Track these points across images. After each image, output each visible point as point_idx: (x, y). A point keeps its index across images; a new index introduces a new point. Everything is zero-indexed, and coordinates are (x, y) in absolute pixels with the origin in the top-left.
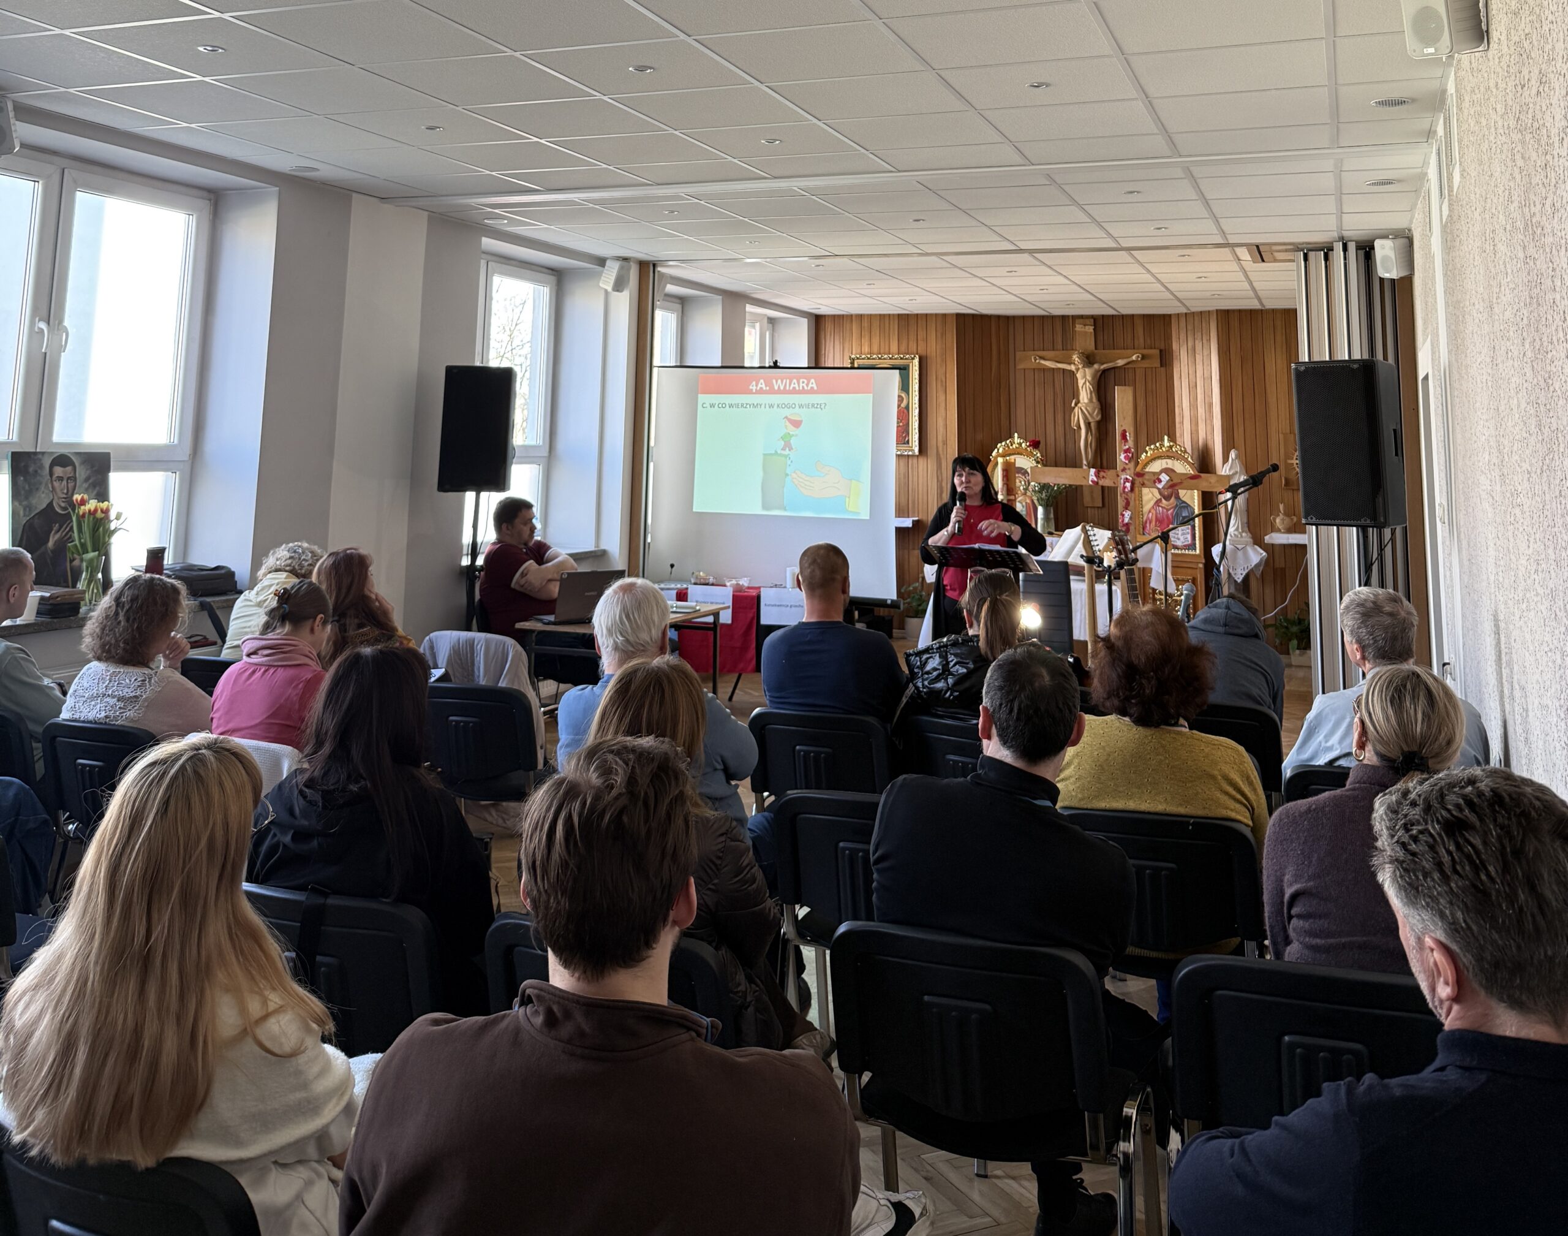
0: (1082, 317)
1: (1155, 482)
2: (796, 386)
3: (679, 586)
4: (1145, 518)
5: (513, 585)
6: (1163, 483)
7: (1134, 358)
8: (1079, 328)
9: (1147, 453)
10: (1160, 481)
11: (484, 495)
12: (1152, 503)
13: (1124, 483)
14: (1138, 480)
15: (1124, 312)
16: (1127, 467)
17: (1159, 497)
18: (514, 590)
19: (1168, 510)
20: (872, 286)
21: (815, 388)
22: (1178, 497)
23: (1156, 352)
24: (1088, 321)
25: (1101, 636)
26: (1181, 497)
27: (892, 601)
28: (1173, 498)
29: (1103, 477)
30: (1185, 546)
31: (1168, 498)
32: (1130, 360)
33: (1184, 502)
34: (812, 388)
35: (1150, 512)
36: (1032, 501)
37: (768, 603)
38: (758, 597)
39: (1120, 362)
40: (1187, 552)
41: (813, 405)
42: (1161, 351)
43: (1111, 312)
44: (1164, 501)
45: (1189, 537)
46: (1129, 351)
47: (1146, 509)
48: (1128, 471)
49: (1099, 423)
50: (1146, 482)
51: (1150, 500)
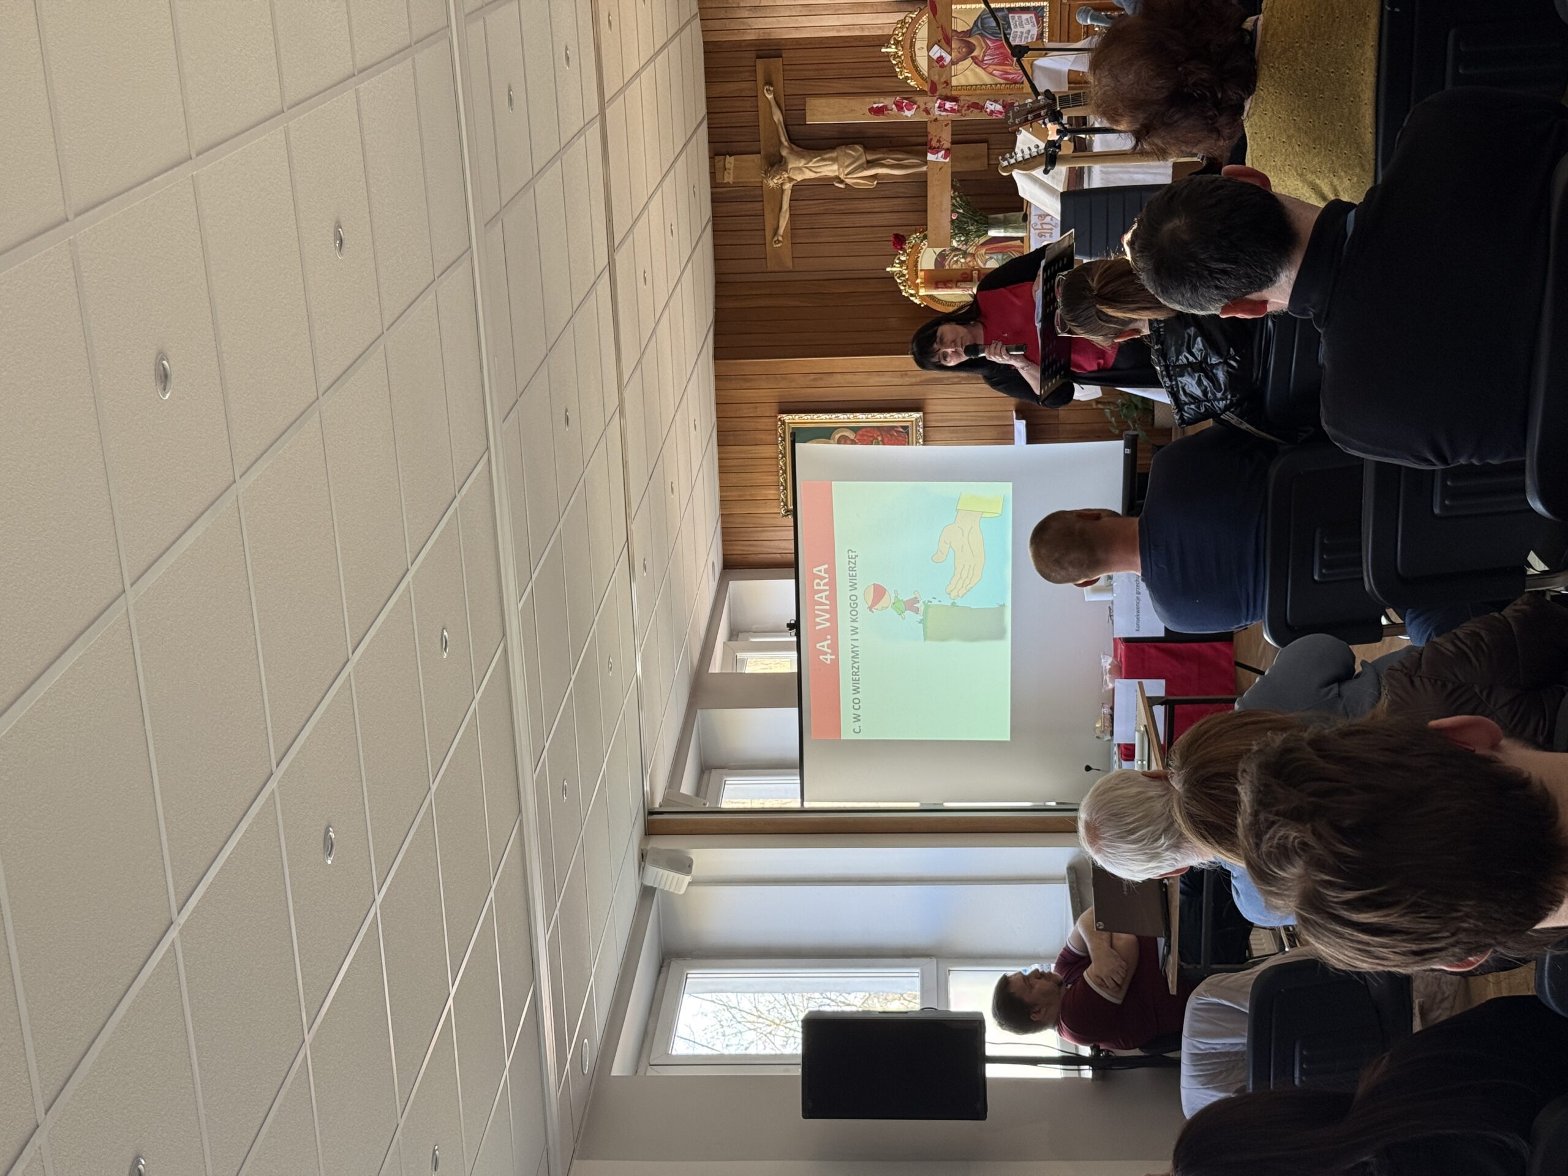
0: (713, 174)
1: (943, 66)
2: (823, 594)
3: (1116, 758)
4: (1002, 81)
5: (1118, 1002)
6: (944, 54)
7: (770, 97)
8: (729, 178)
9: (907, 78)
10: (941, 58)
11: (990, 1051)
12: (978, 70)
13: (946, 110)
14: (941, 90)
15: (703, 111)
16: (923, 107)
17: (969, 61)
18: (1124, 1000)
19: (988, 47)
20: (675, 486)
21: (826, 566)
22: (969, 33)
23: (760, 64)
24: (719, 165)
25: (1134, 142)
26: (967, 28)
27: (1126, 447)
28: (971, 40)
29: (939, 141)
30: (1038, 23)
31: (971, 48)
32: (773, 103)
33: (976, 23)
34: (826, 571)
35: (991, 74)
36: (983, 244)
37: (1135, 627)
38: (1127, 641)
39: (778, 116)
40: (1046, 20)
41: (852, 569)
42: (759, 57)
43: (704, 129)
44: (975, 54)
45: (1025, 16)
46: (761, 104)
47: (987, 79)
48: (929, 106)
49: (867, 148)
50: (943, 80)
51: (976, 74)
